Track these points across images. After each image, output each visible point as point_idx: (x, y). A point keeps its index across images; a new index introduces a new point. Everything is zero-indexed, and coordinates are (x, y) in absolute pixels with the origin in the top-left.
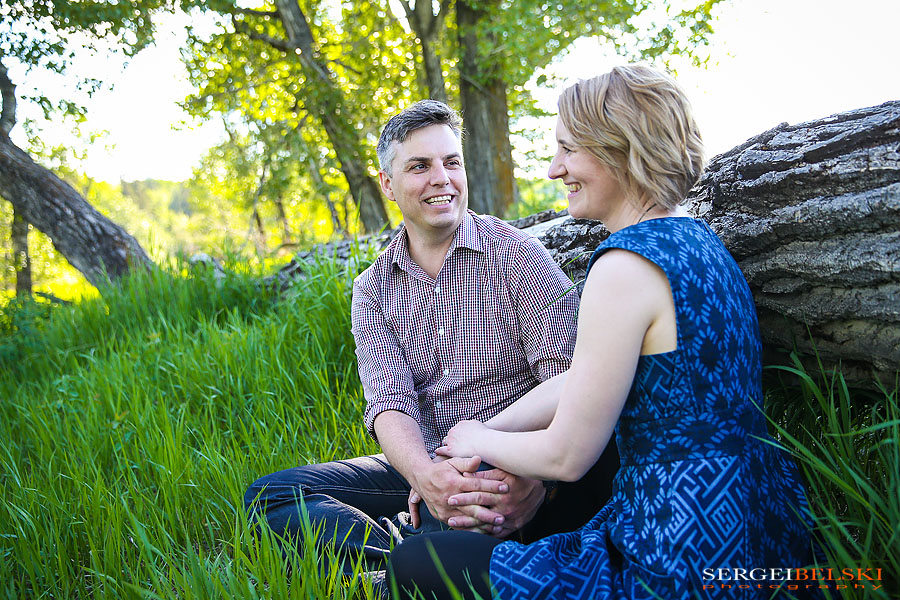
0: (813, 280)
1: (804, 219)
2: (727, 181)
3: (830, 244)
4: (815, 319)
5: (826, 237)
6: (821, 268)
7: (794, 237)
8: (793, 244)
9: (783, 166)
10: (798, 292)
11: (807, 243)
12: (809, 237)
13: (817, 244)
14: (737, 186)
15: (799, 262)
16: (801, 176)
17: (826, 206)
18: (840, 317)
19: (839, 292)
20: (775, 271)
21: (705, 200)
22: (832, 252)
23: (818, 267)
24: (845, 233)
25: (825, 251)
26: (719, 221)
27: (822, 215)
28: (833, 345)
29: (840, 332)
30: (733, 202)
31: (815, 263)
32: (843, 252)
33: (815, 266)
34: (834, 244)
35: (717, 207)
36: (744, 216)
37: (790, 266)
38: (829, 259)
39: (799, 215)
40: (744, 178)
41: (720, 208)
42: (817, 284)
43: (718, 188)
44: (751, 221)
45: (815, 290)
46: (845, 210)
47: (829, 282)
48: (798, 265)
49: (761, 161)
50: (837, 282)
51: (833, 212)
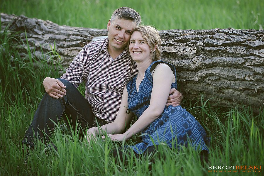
0: (220, 77)
1: (220, 62)
2: (201, 46)
3: (226, 69)
4: (220, 87)
5: (225, 67)
6: (223, 75)
7: (217, 66)
8: (217, 67)
9: (216, 46)
10: (217, 80)
11: (220, 67)
12: (221, 66)
13: (222, 68)
14: (203, 48)
15: (218, 72)
16: (221, 50)
17: (225, 60)
18: (226, 88)
19: (226, 81)
20: (212, 74)
21: (194, 49)
22: (226, 71)
23: (222, 75)
24: (229, 67)
25: (224, 70)
26: (197, 57)
27: (224, 62)
28: (224, 95)
29: (226, 91)
30: (202, 52)
31: (221, 73)
32: (228, 72)
33: (221, 74)
34: (227, 69)
35: (197, 52)
36: (205, 57)
37: (215, 73)
38: (225, 73)
39: (219, 60)
40: (206, 46)
41: (198, 53)
42: (221, 78)
43: (198, 47)
44: (206, 59)
45: (221, 80)
46: (230, 62)
47: (224, 78)
48: (217, 73)
49: (211, 43)
50: (226, 79)
51: (227, 62)
